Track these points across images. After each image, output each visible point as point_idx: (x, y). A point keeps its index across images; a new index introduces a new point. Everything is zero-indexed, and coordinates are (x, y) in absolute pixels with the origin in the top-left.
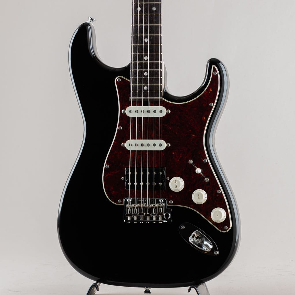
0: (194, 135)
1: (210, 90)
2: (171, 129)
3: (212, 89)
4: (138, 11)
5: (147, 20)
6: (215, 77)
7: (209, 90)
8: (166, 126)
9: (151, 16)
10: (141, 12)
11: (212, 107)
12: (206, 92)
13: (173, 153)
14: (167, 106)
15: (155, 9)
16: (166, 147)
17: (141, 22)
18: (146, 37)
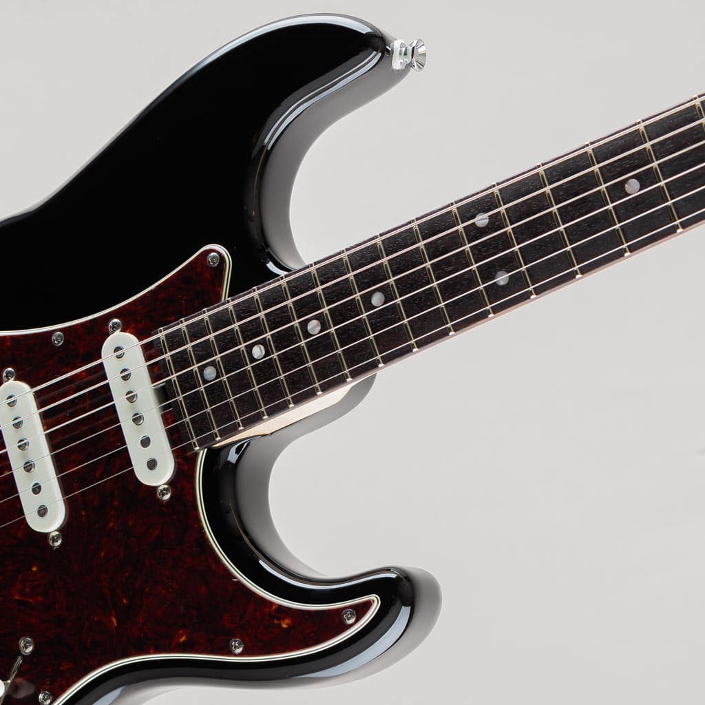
0: (114, 620)
1: (287, 621)
2: (111, 525)
3: (290, 627)
4: (473, 217)
5: (450, 269)
6: (335, 623)
7: (283, 619)
8: (115, 504)
9: (469, 281)
10: (474, 233)
11: (230, 653)
12: (274, 607)
13: (34, 569)
14: (182, 479)
15: (502, 283)
16: (46, 535)
17: (434, 250)
18: (388, 294)
